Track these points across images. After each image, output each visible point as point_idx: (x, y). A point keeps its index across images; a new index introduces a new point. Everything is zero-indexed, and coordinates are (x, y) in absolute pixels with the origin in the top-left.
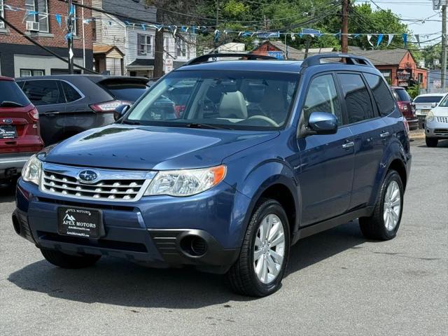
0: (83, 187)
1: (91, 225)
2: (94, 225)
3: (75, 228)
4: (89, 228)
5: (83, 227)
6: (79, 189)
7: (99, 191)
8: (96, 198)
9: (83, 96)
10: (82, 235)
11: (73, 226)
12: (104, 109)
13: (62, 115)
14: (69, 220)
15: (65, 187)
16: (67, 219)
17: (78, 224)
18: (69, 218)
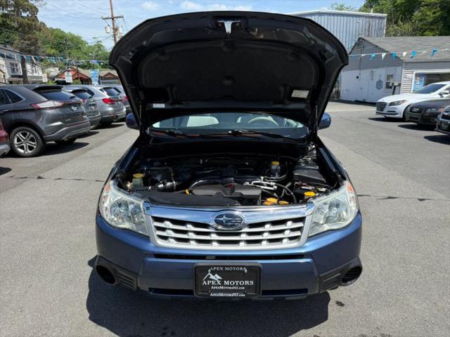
0: (220, 234)
1: (247, 282)
2: (252, 283)
3: (222, 288)
4: (244, 286)
5: (235, 285)
6: (214, 237)
7: (244, 237)
8: (242, 246)
9: (24, 99)
10: (234, 294)
11: (219, 286)
12: (42, 107)
13: (10, 112)
14: (212, 280)
15: (192, 236)
16: (208, 279)
17: (226, 283)
18: (212, 277)
